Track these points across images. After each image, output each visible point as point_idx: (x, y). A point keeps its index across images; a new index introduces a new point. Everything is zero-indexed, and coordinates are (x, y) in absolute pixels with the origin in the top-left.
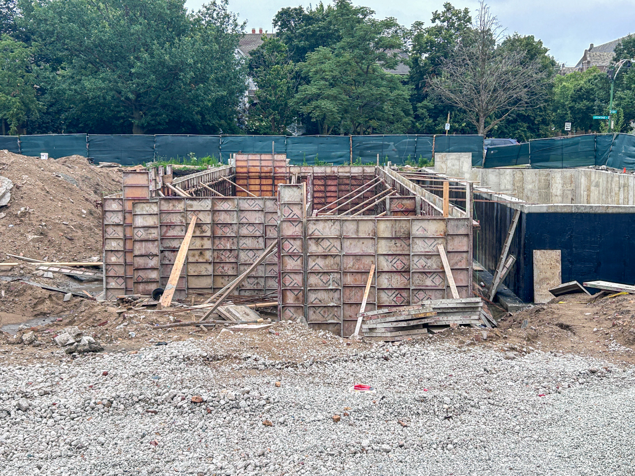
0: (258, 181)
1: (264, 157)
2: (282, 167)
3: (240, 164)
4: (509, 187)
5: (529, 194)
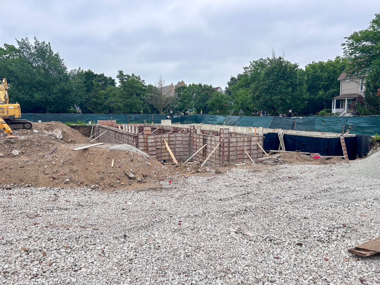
1: (109, 121)
2: (114, 124)
3: (101, 123)
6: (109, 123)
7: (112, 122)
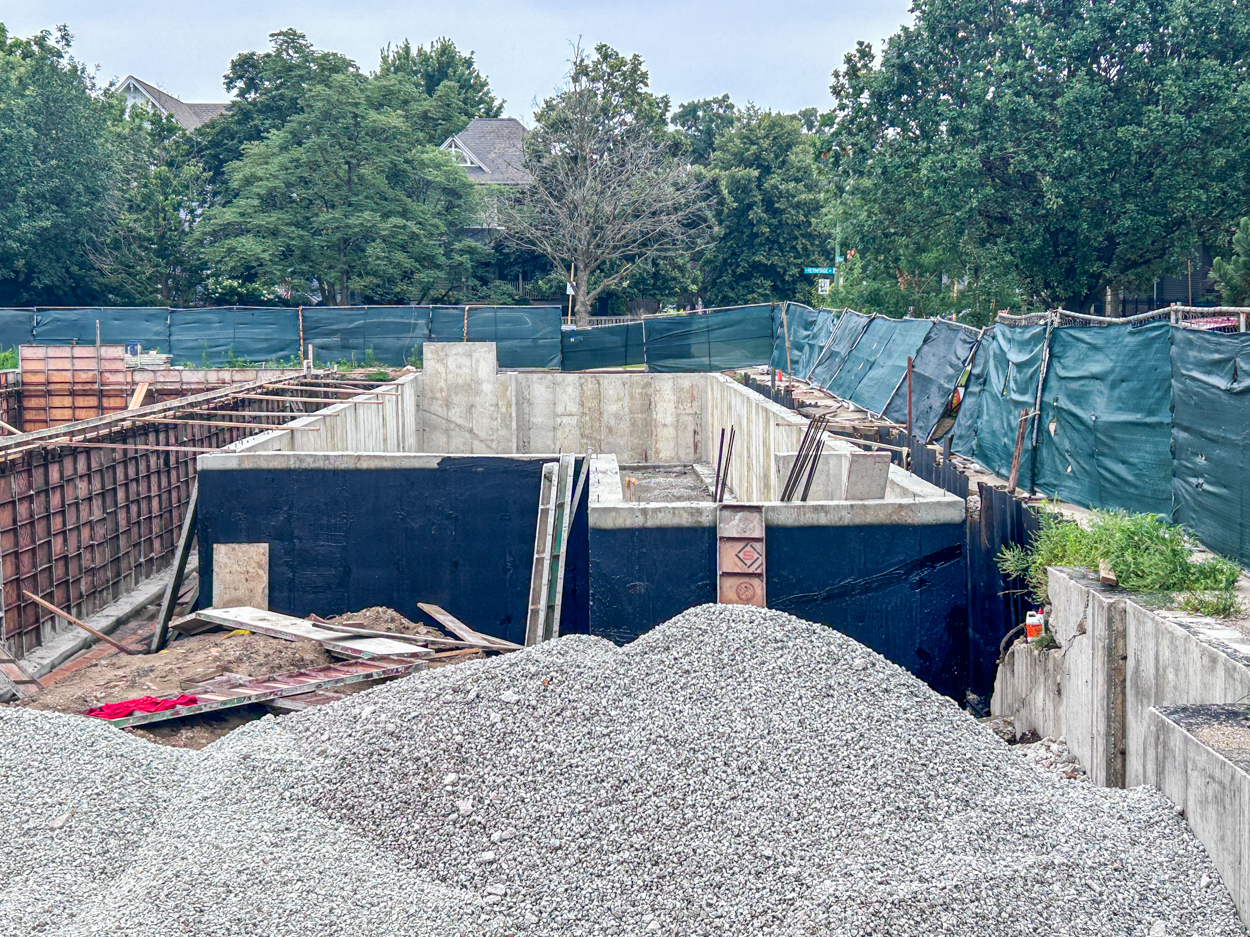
0: (67, 401)
1: (79, 351)
2: (117, 371)
3: (30, 366)
4: (574, 408)
5: (612, 422)
6: (79, 365)
7: (100, 359)
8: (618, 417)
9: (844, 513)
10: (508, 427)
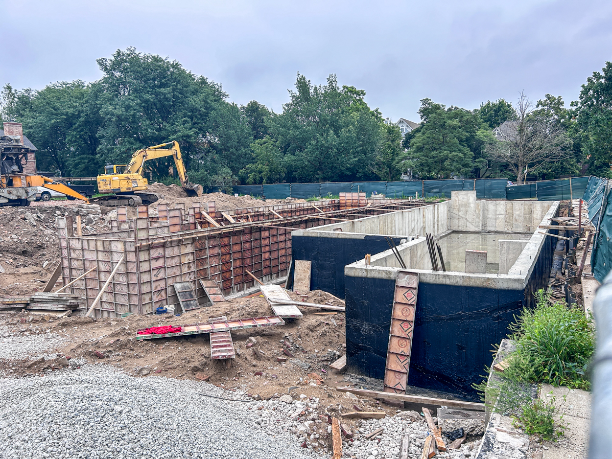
0: (351, 208)
1: (354, 194)
2: (363, 200)
3: (341, 198)
4: (503, 212)
5: (517, 217)
6: (354, 198)
7: (359, 196)
8: (519, 216)
9: (459, 279)
10: (479, 218)
